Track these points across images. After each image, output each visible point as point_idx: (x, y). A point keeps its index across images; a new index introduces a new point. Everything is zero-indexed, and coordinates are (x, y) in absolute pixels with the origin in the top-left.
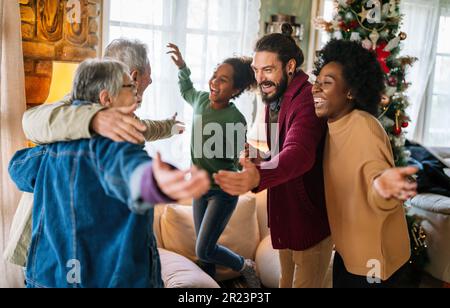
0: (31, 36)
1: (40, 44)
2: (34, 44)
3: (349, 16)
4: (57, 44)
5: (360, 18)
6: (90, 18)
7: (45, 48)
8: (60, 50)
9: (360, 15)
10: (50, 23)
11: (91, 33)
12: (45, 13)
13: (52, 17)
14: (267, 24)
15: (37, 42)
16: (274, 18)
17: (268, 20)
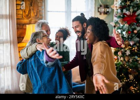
0: (21, 18)
1: (24, 20)
2: (22, 20)
3: (123, 4)
4: (30, 19)
5: (126, 4)
6: (40, 11)
7: (26, 21)
8: (31, 21)
9: (127, 3)
10: (27, 13)
11: (40, 15)
12: (25, 11)
13: (28, 12)
14: (98, 8)
15: (23, 19)
16: (101, 6)
17: (99, 6)
